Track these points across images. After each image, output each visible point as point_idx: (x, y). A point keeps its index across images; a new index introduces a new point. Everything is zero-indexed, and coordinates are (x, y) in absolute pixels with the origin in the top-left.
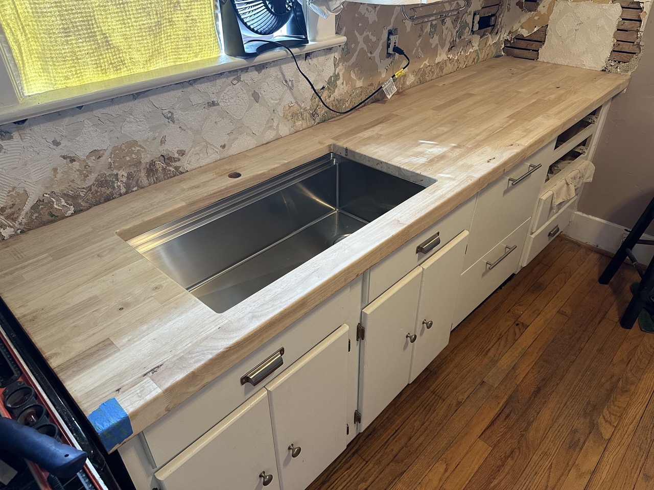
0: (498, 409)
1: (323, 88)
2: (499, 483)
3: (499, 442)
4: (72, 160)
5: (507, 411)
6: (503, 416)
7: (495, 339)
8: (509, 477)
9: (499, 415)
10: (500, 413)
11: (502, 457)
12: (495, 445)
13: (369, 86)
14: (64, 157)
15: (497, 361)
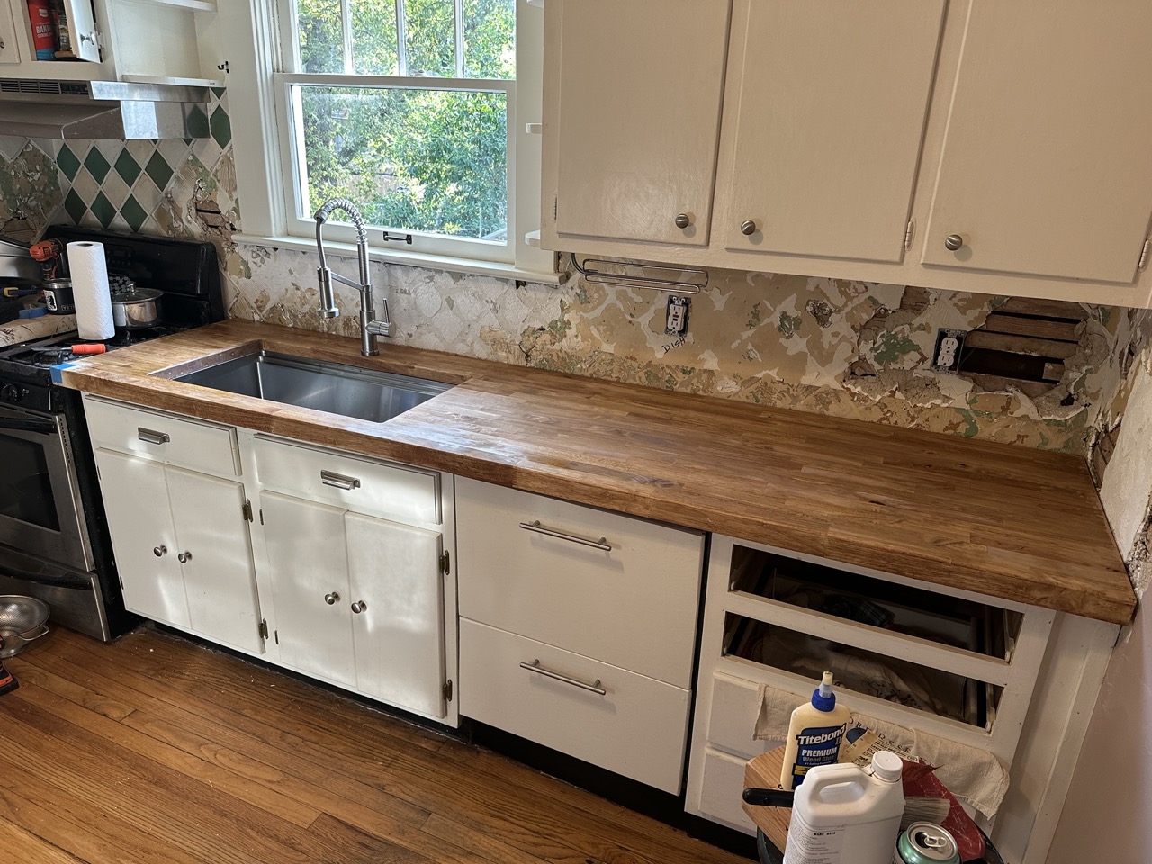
0: (377, 833)
1: (542, 329)
2: (252, 838)
3: (318, 835)
4: (298, 289)
5: (376, 845)
6: (366, 841)
7: (534, 827)
8: (262, 848)
9: (367, 835)
10: (371, 837)
11: (293, 840)
12: (313, 832)
13: (628, 358)
14: (293, 284)
15: (480, 831)
